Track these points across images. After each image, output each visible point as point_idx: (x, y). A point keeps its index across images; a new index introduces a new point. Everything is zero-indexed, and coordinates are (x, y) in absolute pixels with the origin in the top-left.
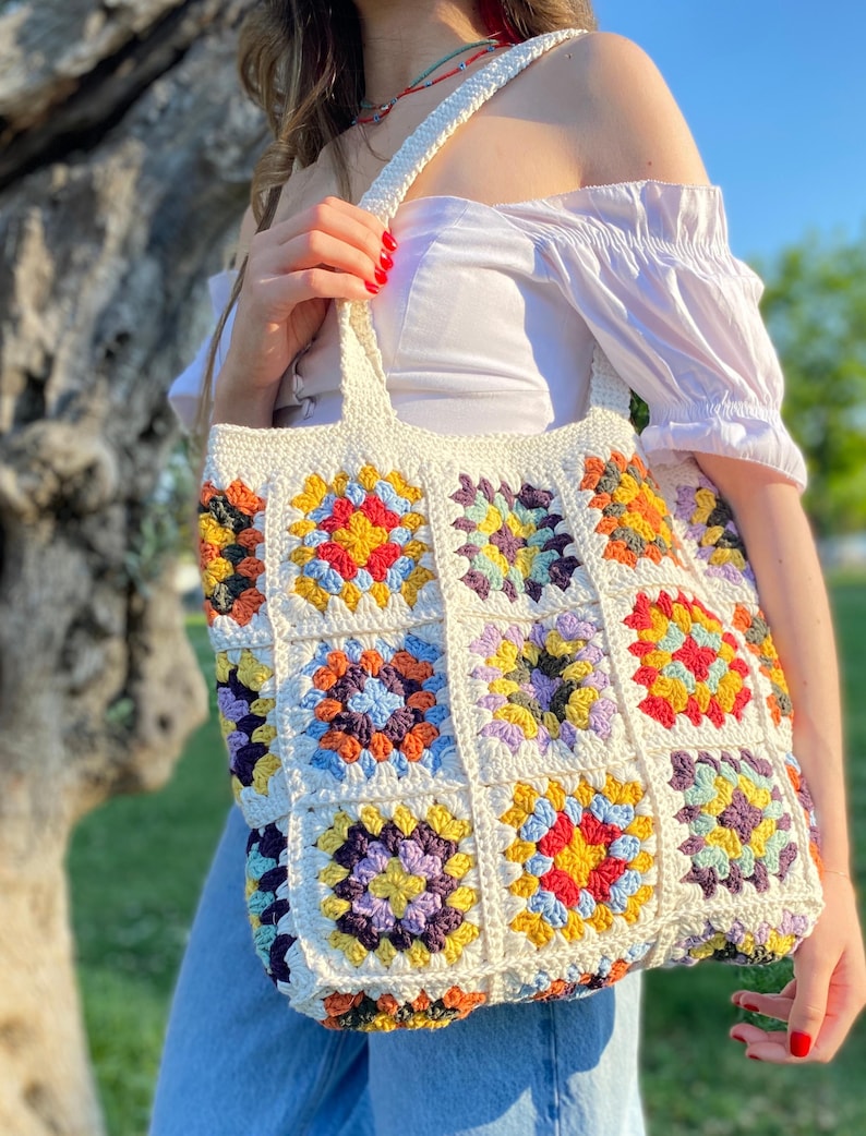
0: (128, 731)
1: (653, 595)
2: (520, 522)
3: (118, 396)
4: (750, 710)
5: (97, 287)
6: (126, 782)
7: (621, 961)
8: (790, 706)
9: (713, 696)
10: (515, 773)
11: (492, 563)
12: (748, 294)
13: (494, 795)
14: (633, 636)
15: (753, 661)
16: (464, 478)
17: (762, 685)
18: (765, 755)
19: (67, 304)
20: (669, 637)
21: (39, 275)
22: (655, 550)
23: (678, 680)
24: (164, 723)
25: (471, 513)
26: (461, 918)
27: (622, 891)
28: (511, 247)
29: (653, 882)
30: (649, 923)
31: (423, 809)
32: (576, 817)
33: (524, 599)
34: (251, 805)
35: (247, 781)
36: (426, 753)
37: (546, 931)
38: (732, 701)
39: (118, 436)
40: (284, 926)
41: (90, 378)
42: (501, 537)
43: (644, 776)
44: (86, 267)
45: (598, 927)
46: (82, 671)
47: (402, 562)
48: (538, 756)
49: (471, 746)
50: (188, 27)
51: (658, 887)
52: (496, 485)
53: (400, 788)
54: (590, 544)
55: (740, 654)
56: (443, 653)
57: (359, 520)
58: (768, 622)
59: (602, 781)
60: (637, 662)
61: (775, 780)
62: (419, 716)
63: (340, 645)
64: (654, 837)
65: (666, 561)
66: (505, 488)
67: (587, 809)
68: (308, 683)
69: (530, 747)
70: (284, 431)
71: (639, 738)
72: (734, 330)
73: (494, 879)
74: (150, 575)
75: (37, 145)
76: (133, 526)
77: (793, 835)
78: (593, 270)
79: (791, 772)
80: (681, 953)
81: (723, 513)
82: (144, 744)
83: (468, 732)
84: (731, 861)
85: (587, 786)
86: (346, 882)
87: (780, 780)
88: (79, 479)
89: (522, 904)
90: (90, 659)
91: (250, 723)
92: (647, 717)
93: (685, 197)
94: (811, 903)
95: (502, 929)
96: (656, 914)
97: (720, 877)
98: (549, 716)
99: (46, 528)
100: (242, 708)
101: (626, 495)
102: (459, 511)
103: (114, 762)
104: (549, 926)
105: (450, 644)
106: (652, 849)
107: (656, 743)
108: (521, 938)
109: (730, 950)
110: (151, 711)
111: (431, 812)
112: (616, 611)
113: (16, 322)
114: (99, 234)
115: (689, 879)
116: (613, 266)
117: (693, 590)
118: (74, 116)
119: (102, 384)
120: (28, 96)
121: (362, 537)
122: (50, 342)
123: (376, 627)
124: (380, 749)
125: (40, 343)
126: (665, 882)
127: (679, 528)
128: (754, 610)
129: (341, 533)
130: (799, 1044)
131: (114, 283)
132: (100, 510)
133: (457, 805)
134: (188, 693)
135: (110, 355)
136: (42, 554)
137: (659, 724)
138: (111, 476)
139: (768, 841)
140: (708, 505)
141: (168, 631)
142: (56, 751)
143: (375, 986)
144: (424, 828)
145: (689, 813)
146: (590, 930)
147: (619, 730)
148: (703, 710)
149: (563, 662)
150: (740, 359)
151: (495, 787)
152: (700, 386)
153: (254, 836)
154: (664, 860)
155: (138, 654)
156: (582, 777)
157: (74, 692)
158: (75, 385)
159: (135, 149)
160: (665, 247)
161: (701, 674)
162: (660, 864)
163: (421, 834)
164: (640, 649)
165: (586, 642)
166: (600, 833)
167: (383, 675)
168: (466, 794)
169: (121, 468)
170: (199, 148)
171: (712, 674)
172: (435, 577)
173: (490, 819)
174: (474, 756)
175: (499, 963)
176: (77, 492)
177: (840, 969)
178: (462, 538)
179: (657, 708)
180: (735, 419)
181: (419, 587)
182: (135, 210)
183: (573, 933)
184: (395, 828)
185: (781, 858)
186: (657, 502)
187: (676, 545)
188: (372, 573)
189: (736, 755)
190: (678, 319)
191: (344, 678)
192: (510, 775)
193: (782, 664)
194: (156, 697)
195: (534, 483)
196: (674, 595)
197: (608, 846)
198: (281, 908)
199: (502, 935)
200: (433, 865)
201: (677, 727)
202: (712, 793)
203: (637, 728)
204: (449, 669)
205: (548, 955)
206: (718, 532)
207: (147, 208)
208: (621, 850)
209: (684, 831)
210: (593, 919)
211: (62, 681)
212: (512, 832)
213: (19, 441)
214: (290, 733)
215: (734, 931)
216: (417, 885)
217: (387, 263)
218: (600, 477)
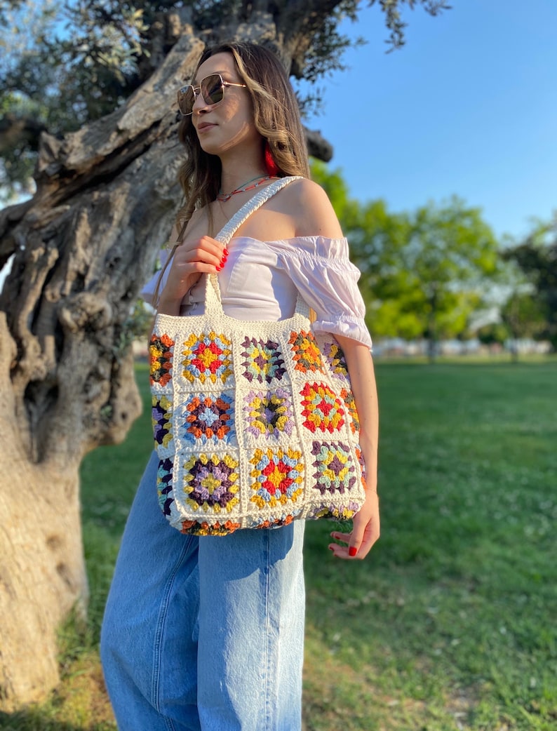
0: (109, 419)
1: (312, 384)
2: (265, 354)
3: (114, 283)
4: (344, 427)
5: (108, 240)
6: (107, 440)
7: (289, 515)
8: (359, 426)
9: (330, 422)
10: (256, 445)
11: (254, 369)
12: (353, 278)
13: (248, 453)
14: (303, 398)
15: (346, 410)
16: (246, 338)
17: (349, 418)
18: (347, 444)
19: (96, 246)
20: (316, 399)
21: (85, 233)
22: (315, 367)
23: (318, 415)
24: (124, 416)
25: (248, 351)
26: (233, 496)
27: (291, 490)
28: (269, 257)
29: (302, 487)
30: (300, 502)
31: (223, 456)
32: (277, 462)
33: (265, 382)
34: (161, 451)
35: (160, 442)
36: (225, 436)
37: (263, 503)
38: (337, 424)
39: (113, 298)
40: (170, 495)
41: (103, 275)
42: (259, 360)
43: (302, 449)
44: (104, 231)
45: (282, 502)
46: (91, 394)
47: (222, 367)
48: (265, 440)
49: (241, 435)
50: (151, 137)
51: (304, 490)
52: (258, 340)
53: (215, 448)
54: (290, 364)
55: (341, 407)
56: (234, 401)
57: (208, 351)
58: (353, 395)
59: (287, 450)
60: (303, 408)
61: (350, 453)
62: (224, 423)
63: (197, 395)
64: (304, 471)
65: (318, 372)
66: (261, 342)
67: (281, 460)
68: (185, 408)
69: (262, 436)
70: (183, 318)
71: (301, 435)
72: (347, 291)
73: (245, 483)
74: (122, 356)
75: (88, 180)
76: (117, 334)
77: (355, 474)
78: (298, 267)
79: (357, 451)
80: (312, 514)
81: (340, 354)
82: (115, 425)
83: (240, 430)
84: (331, 482)
85: (281, 451)
86: (193, 481)
87: (352, 454)
88: (96, 317)
89: (255, 492)
90: (96, 388)
91: (163, 422)
92: (305, 428)
93: (332, 243)
94: (360, 499)
95: (247, 501)
96: (303, 499)
97: (327, 487)
98: (270, 425)
99: (81, 335)
100: (161, 416)
101: (304, 347)
102: (244, 350)
103: (102, 432)
104: (264, 501)
105: (236, 398)
106: (303, 476)
107: (308, 437)
108: (254, 504)
109: (329, 515)
110: (119, 411)
111: (225, 458)
112: (297, 389)
113: (75, 252)
114: (110, 219)
115: (315, 487)
116: (305, 266)
117: (326, 382)
118: (103, 169)
119: (108, 278)
120: (85, 162)
121: (209, 357)
122: (88, 261)
123: (211, 390)
124: (209, 434)
125: (84, 261)
126: (307, 488)
127: (324, 358)
128: (349, 391)
129: (201, 355)
130: (352, 551)
131: (115, 238)
132: (103, 328)
133: (235, 455)
134: (135, 404)
135: (111, 266)
136: (79, 345)
137: (309, 431)
138: (109, 315)
139: (345, 475)
140: (335, 351)
141: (128, 378)
142: (79, 425)
143: (201, 518)
144: (222, 464)
145: (317, 464)
146: (279, 503)
147: (294, 431)
148: (326, 426)
149: (277, 406)
150: (349, 301)
151: (249, 450)
152: (334, 309)
153: (161, 462)
154: (307, 480)
155: (115, 386)
156: (280, 448)
157: (88, 402)
158: (97, 278)
159: (127, 185)
160: (324, 260)
161: (326, 414)
162: (305, 481)
163: (221, 466)
164: (305, 403)
165: (286, 400)
166: (285, 469)
167: (212, 407)
168: (238, 452)
169: (113, 311)
170: (152, 185)
171: (330, 414)
172: (233, 373)
173: (246, 461)
174: (242, 439)
175: (245, 513)
176: (95, 320)
177: (369, 525)
178: (244, 359)
179: (310, 425)
180: (346, 322)
181: (227, 376)
182: (125, 210)
183: (273, 505)
184: (212, 463)
185: (350, 482)
186: (316, 350)
187: (322, 365)
188: (211, 370)
189: (337, 444)
190: (327, 286)
191: (198, 408)
192: (254, 446)
193: (357, 411)
194: (121, 405)
195: (272, 340)
196: (319, 384)
197: (287, 473)
198: (169, 489)
199: (247, 503)
200: (224, 476)
201: (316, 432)
202: (326, 457)
203: (301, 432)
204: (236, 406)
205: (263, 511)
206: (338, 361)
207: (130, 208)
208: (292, 475)
209: (315, 470)
210: (280, 499)
211: (83, 397)
212: (253, 466)
213: (72, 300)
214: (177, 427)
215: (331, 507)
216: (218, 483)
217: (224, 260)
218: (296, 339)
